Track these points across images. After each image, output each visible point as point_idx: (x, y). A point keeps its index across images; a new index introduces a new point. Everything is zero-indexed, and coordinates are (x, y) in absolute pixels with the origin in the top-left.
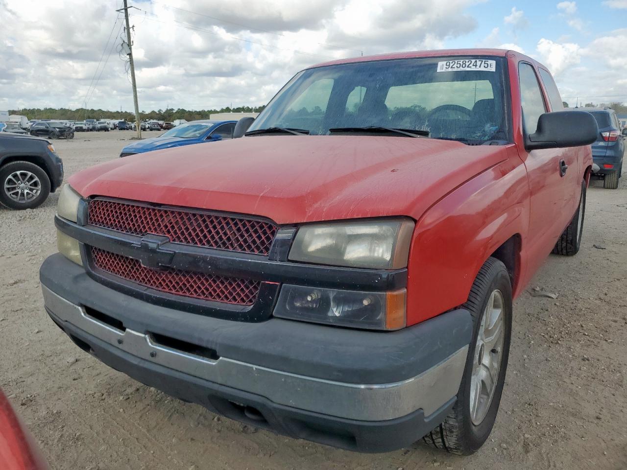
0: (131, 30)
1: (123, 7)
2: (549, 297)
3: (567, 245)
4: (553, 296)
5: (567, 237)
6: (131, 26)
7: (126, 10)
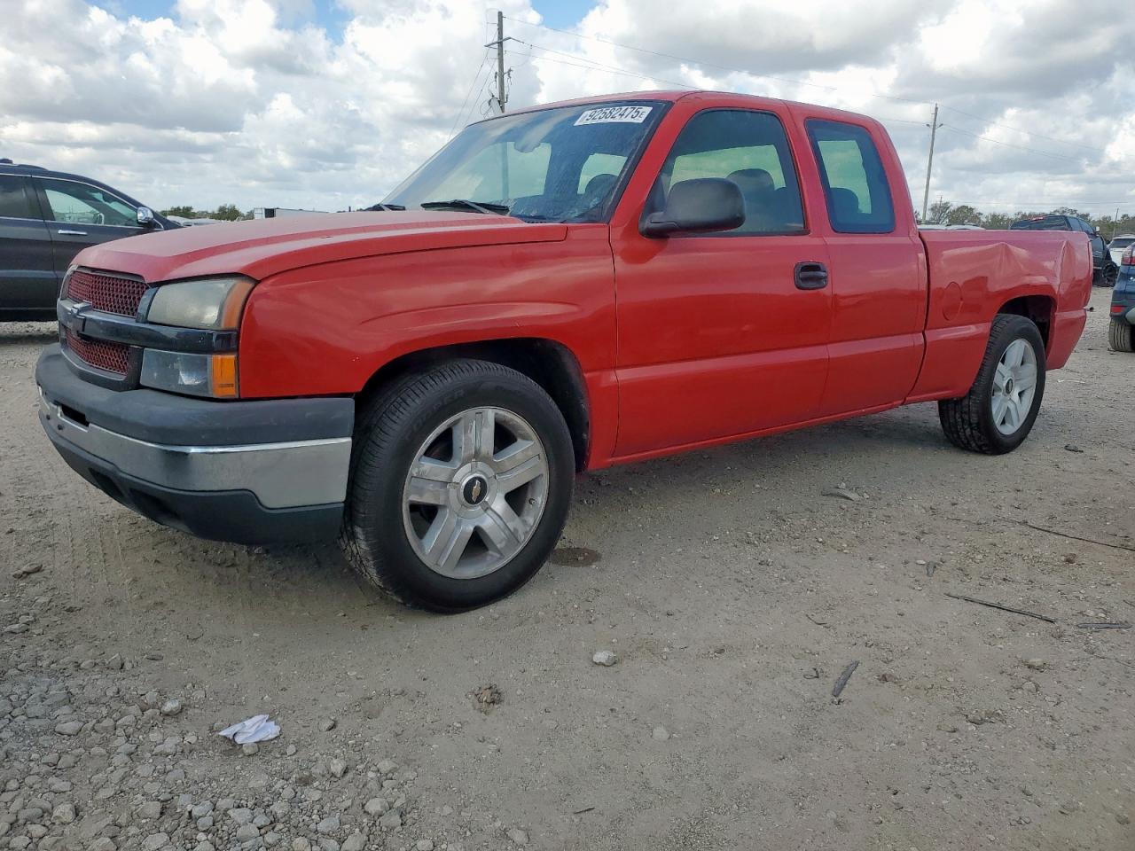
0: (506, 76)
1: (496, 39)
2: (848, 498)
3: (972, 433)
4: (853, 496)
5: (970, 418)
6: (505, 70)
7: (500, 44)
